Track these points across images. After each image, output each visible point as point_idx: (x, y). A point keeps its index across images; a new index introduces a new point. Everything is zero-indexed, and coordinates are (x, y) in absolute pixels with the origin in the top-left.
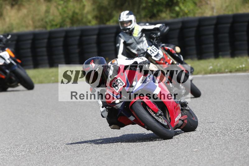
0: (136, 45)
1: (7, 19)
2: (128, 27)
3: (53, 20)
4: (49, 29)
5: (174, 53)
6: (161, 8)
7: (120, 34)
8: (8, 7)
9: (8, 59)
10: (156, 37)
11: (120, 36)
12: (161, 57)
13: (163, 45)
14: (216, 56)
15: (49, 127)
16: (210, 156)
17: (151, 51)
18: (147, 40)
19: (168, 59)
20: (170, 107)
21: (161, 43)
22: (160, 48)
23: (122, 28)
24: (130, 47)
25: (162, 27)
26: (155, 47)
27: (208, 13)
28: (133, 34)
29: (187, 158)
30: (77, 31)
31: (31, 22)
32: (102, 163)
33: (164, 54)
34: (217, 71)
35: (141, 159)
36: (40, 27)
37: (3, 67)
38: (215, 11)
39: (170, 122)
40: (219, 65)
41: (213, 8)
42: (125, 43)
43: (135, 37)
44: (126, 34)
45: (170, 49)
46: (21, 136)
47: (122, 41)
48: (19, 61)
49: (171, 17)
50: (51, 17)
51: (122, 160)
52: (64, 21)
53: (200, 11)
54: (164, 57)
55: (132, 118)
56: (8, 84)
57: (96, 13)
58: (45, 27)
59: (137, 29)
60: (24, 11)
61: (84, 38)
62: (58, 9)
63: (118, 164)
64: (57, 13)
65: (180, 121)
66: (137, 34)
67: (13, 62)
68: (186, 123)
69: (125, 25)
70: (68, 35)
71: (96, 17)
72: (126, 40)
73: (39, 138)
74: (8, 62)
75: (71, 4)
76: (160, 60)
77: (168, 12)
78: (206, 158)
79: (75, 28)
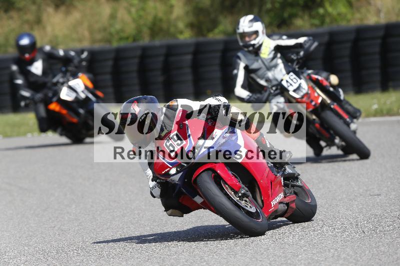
0: (265, 71)
1: (49, 29)
2: (253, 42)
3: (122, 30)
4: (115, 44)
5: (327, 86)
6: (294, 11)
7: (240, 54)
8: (51, 10)
9: (83, 92)
10: (298, 59)
11: (239, 58)
12: (304, 92)
13: (310, 72)
14: (384, 88)
15: (115, 201)
16: (375, 250)
17: (287, 81)
18: (283, 62)
19: (316, 95)
20: (262, 181)
21: (305, 69)
22: (302, 77)
23: (241, 44)
24: (256, 75)
25: (308, 42)
26: (294, 76)
27: (372, 20)
28: (261, 53)
29: (336, 253)
30: (161, 47)
31: (86, 34)
32: (201, 259)
33: (309, 88)
34: (385, 112)
35: (263, 253)
36: (100, 41)
37: (75, 105)
38: (382, 15)
39: (263, 206)
40: (388, 102)
41: (378, 12)
42: (246, 68)
43: (264, 58)
44: (248, 54)
45: (320, 78)
46: (71, 215)
47: (242, 65)
48: (100, 94)
49: (312, 25)
50: (118, 26)
51: (233, 255)
52: (139, 31)
53: (358, 16)
54: (309, 92)
55: (198, 200)
56: (84, 132)
57: (191, 18)
58: (109, 41)
59: (268, 45)
60: (76, 15)
61: (172, 59)
62: (129, 12)
63: (225, 260)
64: (127, 18)
65: (282, 205)
66: (268, 53)
67: (90, 96)
68: (293, 208)
69: (247, 39)
70: (145, 54)
71: (191, 26)
72: (248, 64)
73: (99, 219)
74: (83, 96)
75: (151, 4)
76: (303, 97)
77: (306, 17)
78: (367, 252)
79: (157, 42)
